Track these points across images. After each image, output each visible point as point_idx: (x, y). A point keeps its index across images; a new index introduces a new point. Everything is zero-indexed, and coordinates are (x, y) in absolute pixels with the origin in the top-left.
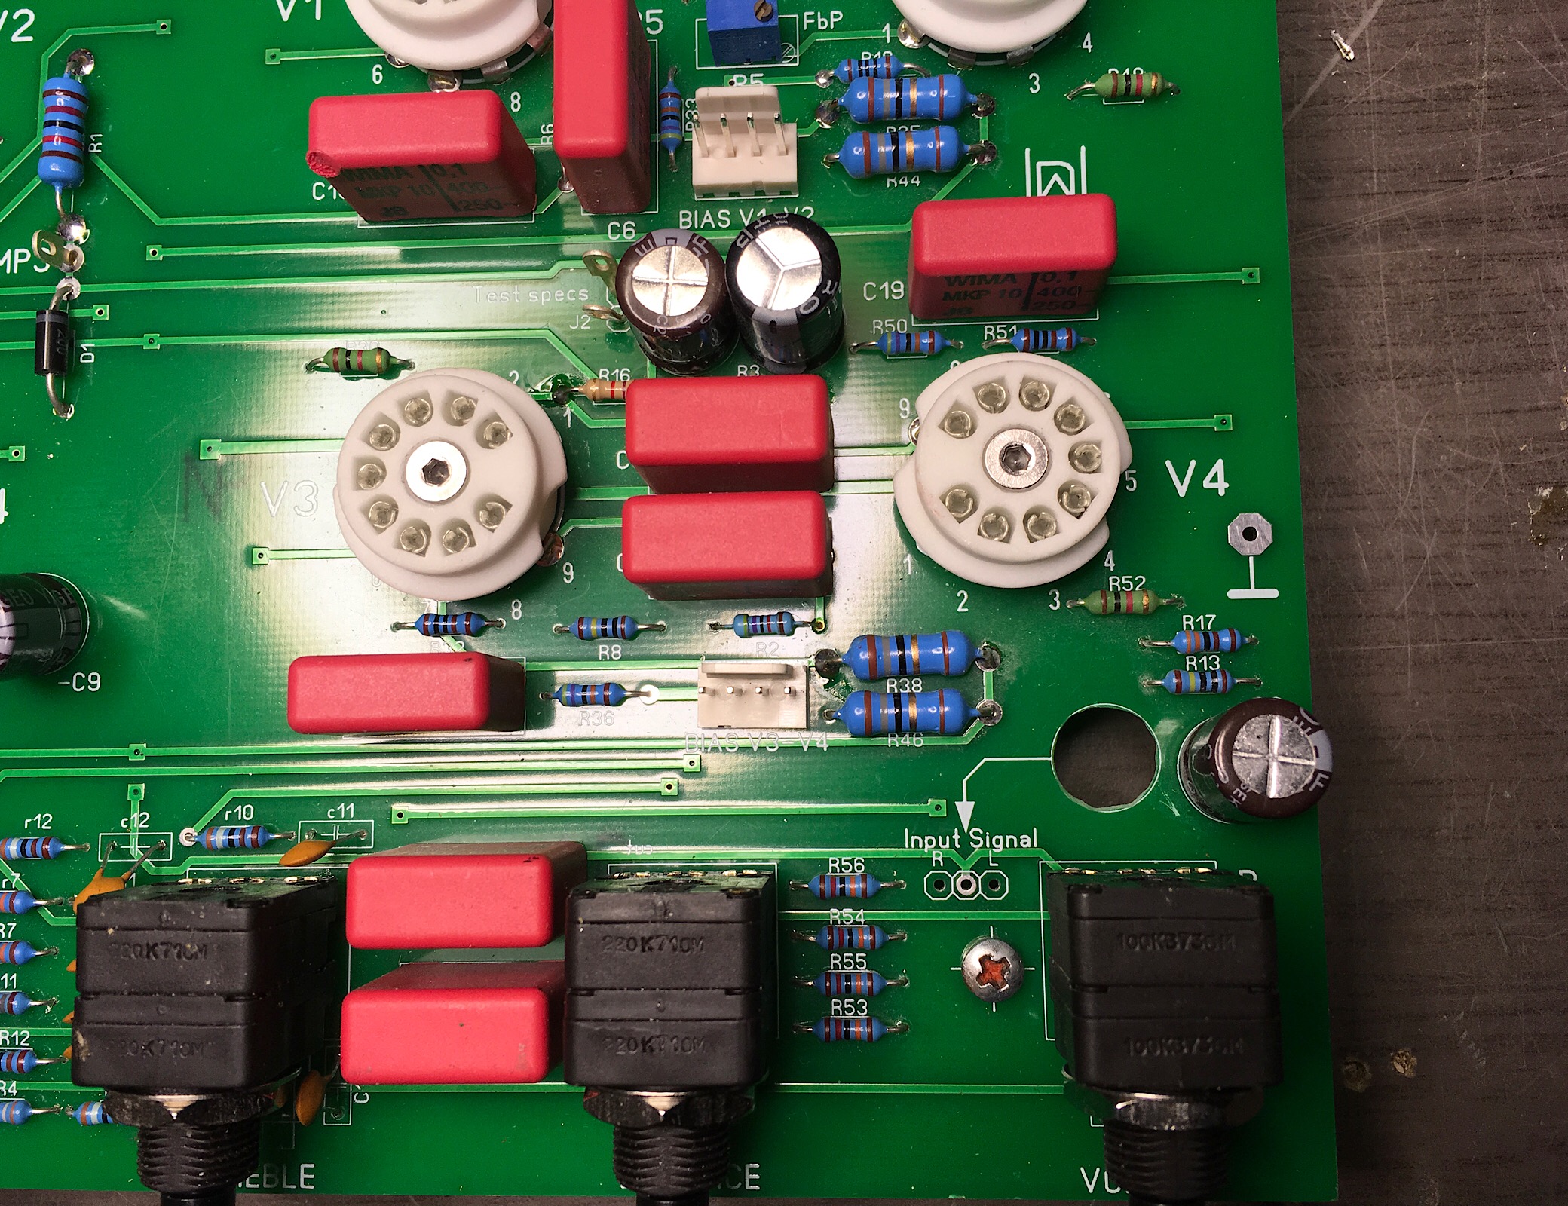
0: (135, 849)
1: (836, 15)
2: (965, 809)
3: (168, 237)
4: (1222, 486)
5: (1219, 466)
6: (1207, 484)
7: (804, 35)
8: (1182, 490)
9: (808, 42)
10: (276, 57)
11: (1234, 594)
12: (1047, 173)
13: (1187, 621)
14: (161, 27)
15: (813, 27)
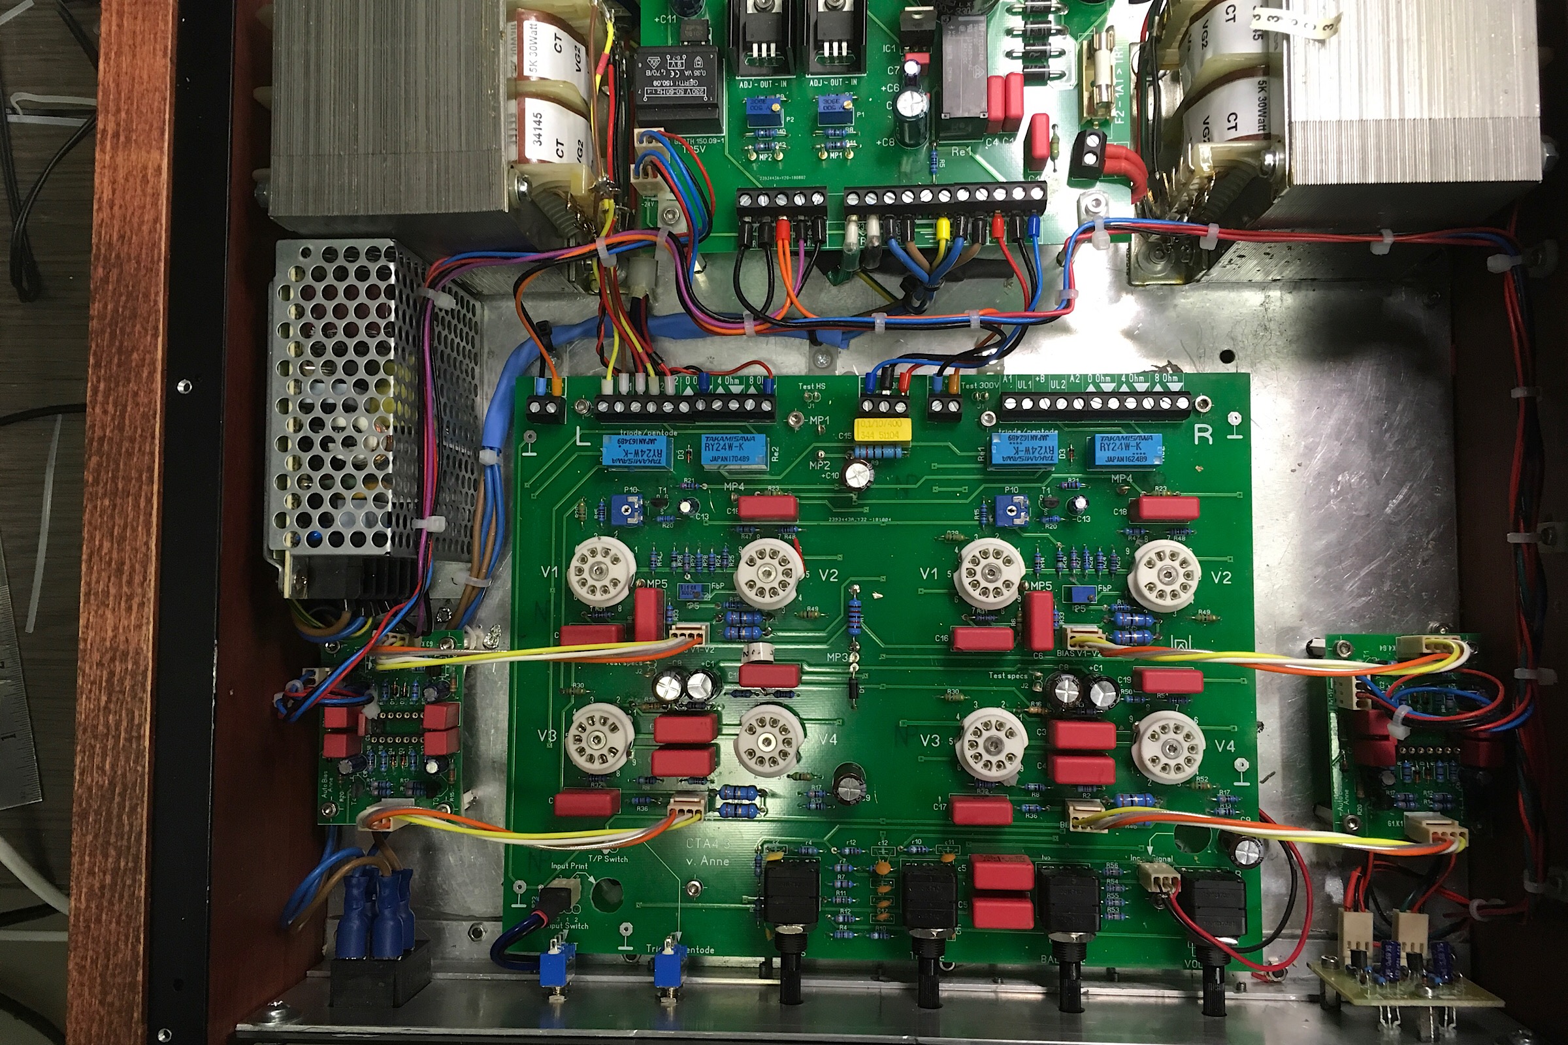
0: (883, 851)
1: (1109, 587)
2: (1150, 849)
3: (887, 651)
4: (1233, 749)
5: (1232, 742)
6: (1228, 748)
7: (1099, 593)
8: (1220, 750)
9: (1100, 595)
10: (922, 591)
11: (1236, 784)
12: (1178, 643)
13: (1221, 792)
14: (883, 579)
15: (1102, 590)
